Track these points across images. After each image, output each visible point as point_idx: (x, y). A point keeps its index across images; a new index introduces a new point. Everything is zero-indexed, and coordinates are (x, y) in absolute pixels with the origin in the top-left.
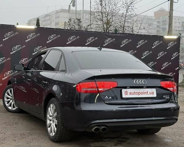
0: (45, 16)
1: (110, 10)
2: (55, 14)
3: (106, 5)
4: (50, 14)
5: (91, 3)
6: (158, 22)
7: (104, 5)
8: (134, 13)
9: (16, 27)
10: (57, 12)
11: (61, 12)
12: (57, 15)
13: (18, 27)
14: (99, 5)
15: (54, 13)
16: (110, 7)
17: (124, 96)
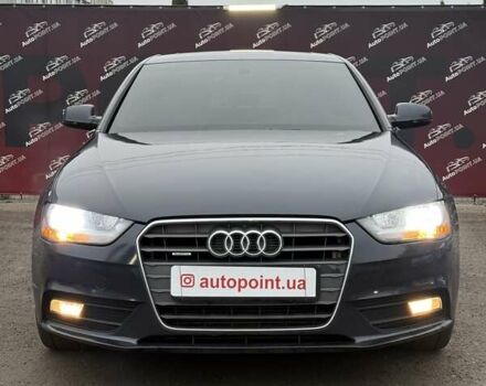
9: (225, 11)
13: (233, 8)
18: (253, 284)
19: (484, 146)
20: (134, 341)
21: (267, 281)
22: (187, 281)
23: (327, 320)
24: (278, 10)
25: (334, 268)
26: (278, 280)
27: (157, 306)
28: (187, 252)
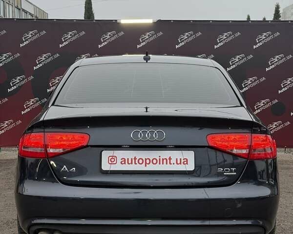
9: (119, 23)
17: (105, 166)
19: (292, 114)
24: (154, 23)
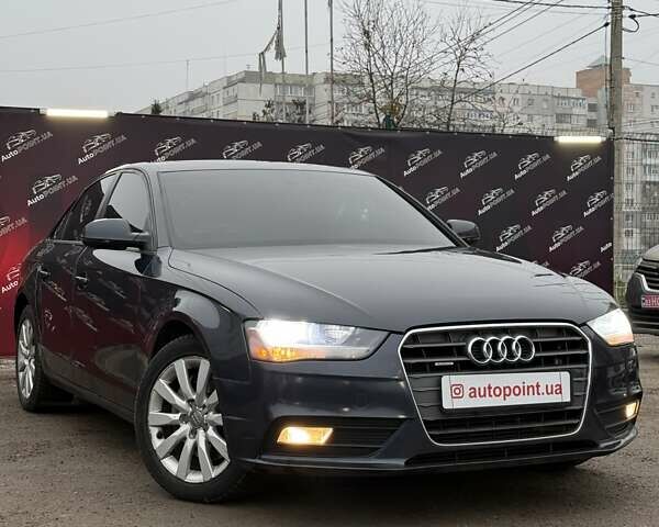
0: (187, 97)
1: (399, 64)
2: (224, 88)
3: (383, 46)
4: (204, 90)
5: (332, 40)
6: (592, 108)
7: (377, 46)
8: (483, 71)
10: (230, 83)
11: (242, 81)
12: (231, 94)
13: (53, 113)
14: (362, 49)
15: (221, 86)
16: (401, 53)
18: (517, 391)
20: (401, 462)
21: (528, 387)
22: (457, 391)
23: (576, 425)
25: (578, 371)
26: (538, 386)
27: (424, 421)
28: (449, 362)
